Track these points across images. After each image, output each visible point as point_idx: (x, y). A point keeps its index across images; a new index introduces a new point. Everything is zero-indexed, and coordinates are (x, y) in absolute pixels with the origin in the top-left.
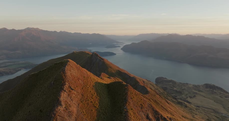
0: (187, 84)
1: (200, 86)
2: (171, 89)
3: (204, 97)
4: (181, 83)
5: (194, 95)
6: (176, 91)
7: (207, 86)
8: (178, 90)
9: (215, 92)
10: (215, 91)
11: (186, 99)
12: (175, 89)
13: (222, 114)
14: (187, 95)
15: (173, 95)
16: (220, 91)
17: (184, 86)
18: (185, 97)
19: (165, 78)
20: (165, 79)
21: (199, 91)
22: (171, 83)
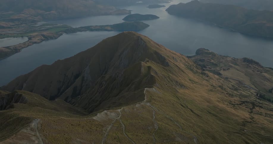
0: (227, 57)
1: (238, 60)
2: (208, 61)
3: (238, 70)
4: (221, 56)
5: (229, 68)
6: (213, 63)
7: (246, 60)
8: (215, 63)
9: (250, 67)
10: (250, 65)
11: (219, 71)
12: (212, 62)
13: (245, 85)
14: (222, 67)
15: (208, 67)
16: (256, 66)
17: (223, 59)
18: (219, 69)
19: (208, 50)
20: (206, 51)
21: (236, 64)
22: (210, 56)
